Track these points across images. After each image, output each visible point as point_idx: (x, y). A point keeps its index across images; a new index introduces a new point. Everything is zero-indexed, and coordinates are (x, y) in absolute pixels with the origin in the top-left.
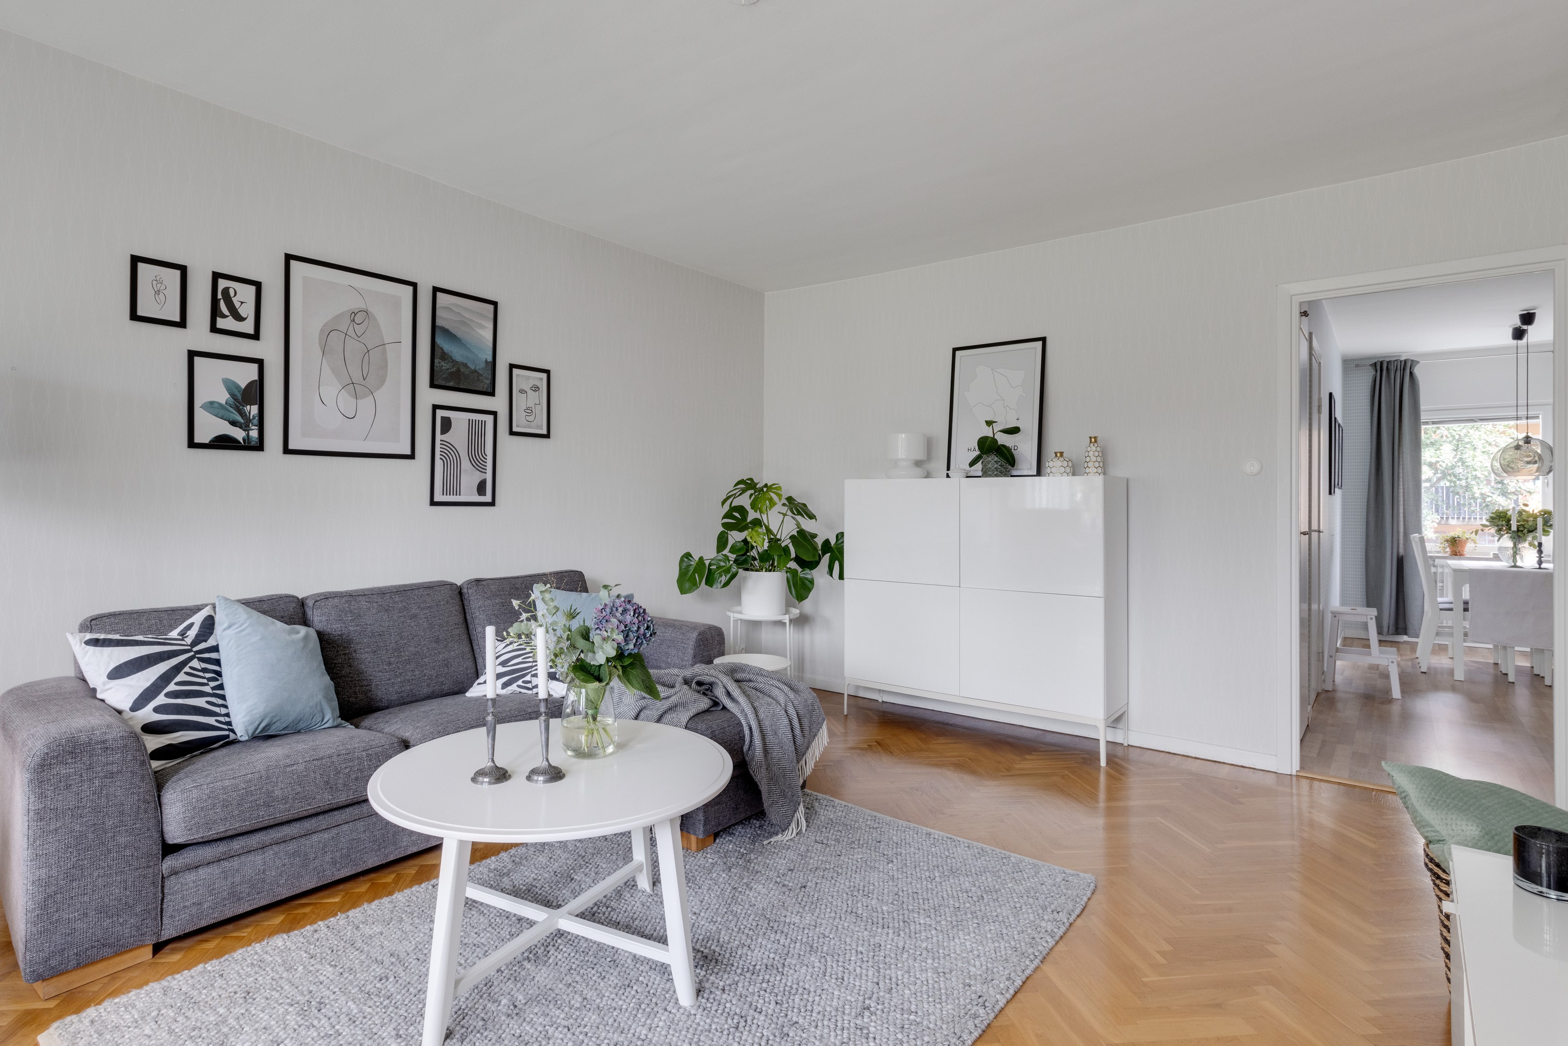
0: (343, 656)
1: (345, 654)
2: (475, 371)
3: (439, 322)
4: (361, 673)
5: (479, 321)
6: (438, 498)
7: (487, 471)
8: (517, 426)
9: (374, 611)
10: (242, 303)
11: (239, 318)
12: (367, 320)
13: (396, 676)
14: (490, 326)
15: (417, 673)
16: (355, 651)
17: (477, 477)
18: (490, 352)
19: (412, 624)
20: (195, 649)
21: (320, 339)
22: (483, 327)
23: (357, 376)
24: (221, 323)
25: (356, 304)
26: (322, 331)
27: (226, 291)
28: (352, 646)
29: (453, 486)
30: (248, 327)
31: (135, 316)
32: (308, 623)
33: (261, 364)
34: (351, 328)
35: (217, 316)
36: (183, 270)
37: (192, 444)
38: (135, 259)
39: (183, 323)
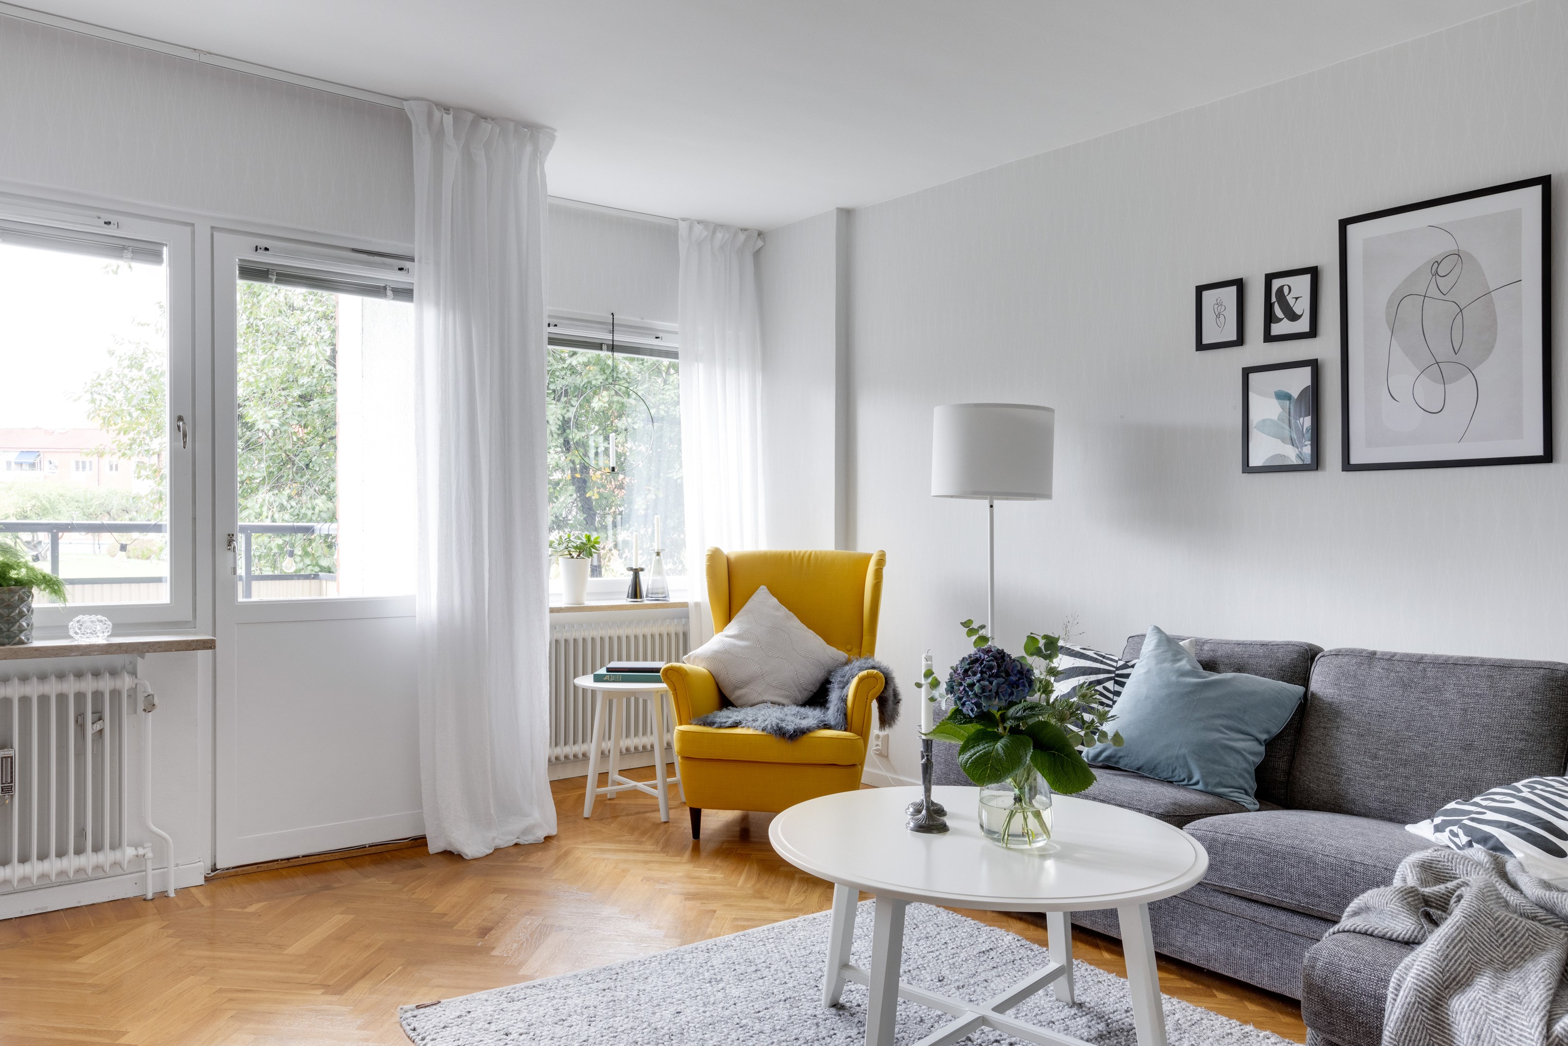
0: (1322, 730)
1: (1325, 728)
4: (1332, 757)
9: (1387, 683)
10: (1297, 298)
11: (1293, 317)
12: (1459, 264)
13: (1379, 777)
15: (1414, 783)
16: (1338, 728)
19: (1435, 713)
20: (1117, 672)
21: (1388, 315)
23: (1443, 350)
24: (1277, 329)
25: (1441, 246)
26: (1390, 302)
27: (1280, 290)
28: (1338, 720)
30: (1303, 325)
31: (1201, 346)
32: (1305, 681)
33: (1315, 365)
34: (1433, 286)
35: (1271, 322)
36: (1239, 284)
37: (1247, 468)
38: (1200, 290)
39: (1240, 341)
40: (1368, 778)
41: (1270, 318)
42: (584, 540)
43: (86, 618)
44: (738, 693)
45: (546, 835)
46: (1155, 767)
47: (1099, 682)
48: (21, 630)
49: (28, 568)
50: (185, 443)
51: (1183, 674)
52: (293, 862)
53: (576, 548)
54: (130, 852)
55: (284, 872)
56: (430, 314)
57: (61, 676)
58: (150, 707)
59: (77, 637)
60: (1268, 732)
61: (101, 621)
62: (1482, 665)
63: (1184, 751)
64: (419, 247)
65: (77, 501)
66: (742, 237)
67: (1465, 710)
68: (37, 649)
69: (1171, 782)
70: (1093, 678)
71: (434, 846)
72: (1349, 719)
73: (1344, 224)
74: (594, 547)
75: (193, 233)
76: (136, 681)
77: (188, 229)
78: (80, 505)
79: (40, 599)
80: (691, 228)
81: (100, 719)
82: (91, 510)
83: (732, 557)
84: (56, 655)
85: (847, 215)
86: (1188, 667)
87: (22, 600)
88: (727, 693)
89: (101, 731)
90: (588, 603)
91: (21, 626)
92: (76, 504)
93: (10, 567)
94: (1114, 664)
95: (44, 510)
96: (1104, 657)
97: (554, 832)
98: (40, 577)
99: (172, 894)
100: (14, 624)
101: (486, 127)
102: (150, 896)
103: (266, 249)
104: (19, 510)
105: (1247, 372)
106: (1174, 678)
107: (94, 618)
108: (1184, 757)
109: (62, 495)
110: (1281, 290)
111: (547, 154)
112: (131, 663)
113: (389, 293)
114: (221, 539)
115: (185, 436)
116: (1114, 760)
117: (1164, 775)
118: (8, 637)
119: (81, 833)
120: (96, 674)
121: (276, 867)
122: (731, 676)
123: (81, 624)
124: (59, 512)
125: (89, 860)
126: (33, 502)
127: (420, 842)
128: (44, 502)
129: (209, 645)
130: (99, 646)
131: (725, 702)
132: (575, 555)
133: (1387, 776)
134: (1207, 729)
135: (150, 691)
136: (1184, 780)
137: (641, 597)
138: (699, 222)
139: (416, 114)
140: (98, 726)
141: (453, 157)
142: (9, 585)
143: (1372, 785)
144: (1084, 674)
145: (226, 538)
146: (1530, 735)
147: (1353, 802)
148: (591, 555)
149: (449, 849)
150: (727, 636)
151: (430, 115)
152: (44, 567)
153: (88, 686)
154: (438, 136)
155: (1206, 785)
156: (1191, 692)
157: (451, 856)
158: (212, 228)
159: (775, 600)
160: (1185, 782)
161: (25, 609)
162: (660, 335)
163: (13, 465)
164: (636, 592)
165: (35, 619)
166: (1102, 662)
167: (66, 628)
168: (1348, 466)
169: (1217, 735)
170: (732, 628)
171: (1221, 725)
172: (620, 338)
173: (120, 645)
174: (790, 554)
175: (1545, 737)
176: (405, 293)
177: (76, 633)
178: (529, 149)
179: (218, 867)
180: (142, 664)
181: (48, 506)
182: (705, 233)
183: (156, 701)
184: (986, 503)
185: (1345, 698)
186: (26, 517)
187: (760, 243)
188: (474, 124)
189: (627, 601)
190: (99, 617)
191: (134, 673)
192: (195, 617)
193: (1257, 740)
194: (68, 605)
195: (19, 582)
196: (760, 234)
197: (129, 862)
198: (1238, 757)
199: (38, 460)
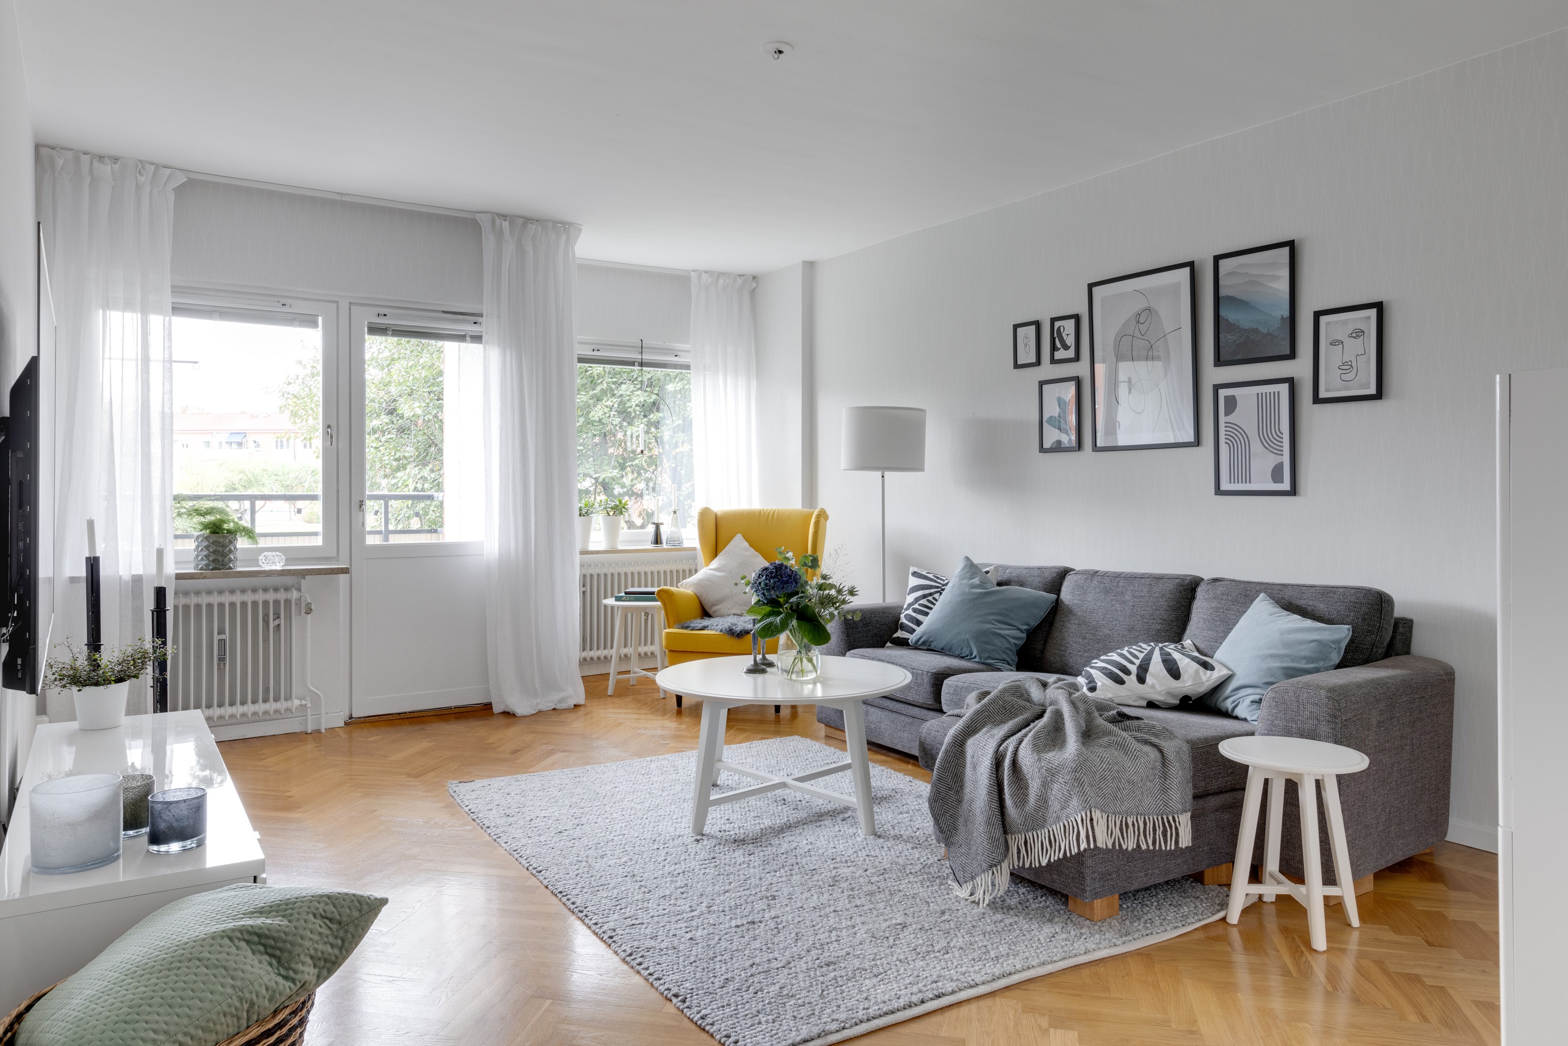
2: (1268, 334)
3: (1223, 292)
5: (1271, 274)
6: (1225, 486)
7: (1284, 453)
8: (1327, 390)
10: (1068, 336)
11: (1066, 347)
12: (1150, 316)
14: (1286, 273)
17: (1271, 461)
18: (1287, 306)
20: (943, 587)
21: (1114, 348)
22: (1276, 278)
24: (1059, 355)
25: (1138, 305)
26: (1115, 340)
27: (1059, 330)
29: (1242, 471)
30: (1071, 354)
31: (1017, 366)
32: (1058, 591)
33: (1078, 381)
34: (1137, 329)
35: (1054, 350)
36: (1037, 324)
37: (1042, 450)
38: (1016, 327)
39: (1038, 363)
40: (1079, 651)
41: (1054, 348)
42: (618, 503)
43: (270, 553)
44: (715, 608)
45: (575, 703)
46: (951, 648)
47: (931, 594)
48: (230, 560)
49: (234, 522)
50: (331, 442)
51: (974, 586)
52: (402, 716)
53: (612, 508)
54: (297, 702)
55: (396, 722)
56: (494, 354)
57: (254, 591)
58: (309, 611)
59: (263, 565)
60: (1028, 624)
61: (278, 556)
62: (1148, 578)
63: (968, 636)
64: (485, 308)
65: (276, 475)
66: (740, 281)
67: (1133, 606)
68: (240, 572)
69: (963, 657)
70: (927, 592)
71: (497, 709)
72: (1075, 615)
73: (1091, 286)
74: (624, 507)
75: (338, 307)
76: (300, 594)
77: (335, 305)
78: (279, 478)
79: (242, 543)
80: (700, 277)
81: (278, 618)
82: (288, 483)
83: (719, 513)
84: (251, 576)
85: (810, 266)
86: (978, 582)
87: (231, 542)
88: (707, 609)
89: (279, 625)
90: (620, 547)
91: (230, 558)
92: (276, 477)
93: (224, 522)
94: (942, 582)
95: (249, 483)
96: (938, 578)
97: (582, 702)
98: (241, 528)
99: (323, 731)
100: (226, 557)
101: (532, 228)
102: (309, 731)
103: (385, 315)
104: (230, 483)
105: (1042, 384)
106: (967, 590)
107: (274, 554)
108: (968, 640)
109: (265, 470)
110: (1059, 328)
111: (576, 240)
112: (297, 583)
113: (468, 338)
114: (355, 504)
115: (332, 437)
116: (928, 643)
117: (957, 653)
118: (223, 565)
119: (266, 690)
120: (276, 590)
121: (392, 718)
122: (709, 598)
123: (266, 557)
124: (263, 484)
125: (271, 706)
126: (241, 476)
127: (488, 707)
128: (250, 476)
129: (345, 571)
130: (276, 571)
131: (705, 613)
132: (611, 513)
133: (1089, 650)
134: (983, 622)
135: (309, 601)
136: (968, 656)
137: (661, 544)
138: (705, 272)
139: (485, 222)
140: (277, 622)
141: (509, 248)
142: (223, 533)
143: (1081, 656)
144: (922, 589)
145: (359, 503)
146: (1165, 620)
147: (1072, 667)
148: (622, 513)
149: (507, 710)
150: (710, 569)
151: (493, 222)
152: (246, 523)
153: (271, 596)
154: (500, 234)
155: (980, 658)
156: (976, 598)
157: (508, 714)
158: (350, 303)
159: (746, 544)
160: (969, 657)
161: (232, 548)
162: (679, 353)
163: (224, 443)
164: (657, 540)
165: (239, 555)
166: (935, 581)
167: (258, 560)
168: (1095, 448)
169: (989, 626)
170: (715, 564)
171: (994, 620)
172: (647, 357)
173: (289, 570)
174: (760, 511)
175: (1173, 622)
176: (477, 338)
177: (263, 563)
178: (564, 238)
179: (353, 716)
180: (304, 583)
181: (253, 479)
182: (710, 280)
183: (313, 607)
184: (879, 474)
185: (1075, 601)
186: (235, 489)
187: (754, 285)
188: (525, 225)
189: (651, 546)
190: (278, 553)
191: (299, 590)
192: (338, 554)
193: (1019, 629)
194: (259, 546)
195: (229, 531)
196: (754, 278)
197: (296, 709)
198: (1004, 640)
199: (245, 440)
